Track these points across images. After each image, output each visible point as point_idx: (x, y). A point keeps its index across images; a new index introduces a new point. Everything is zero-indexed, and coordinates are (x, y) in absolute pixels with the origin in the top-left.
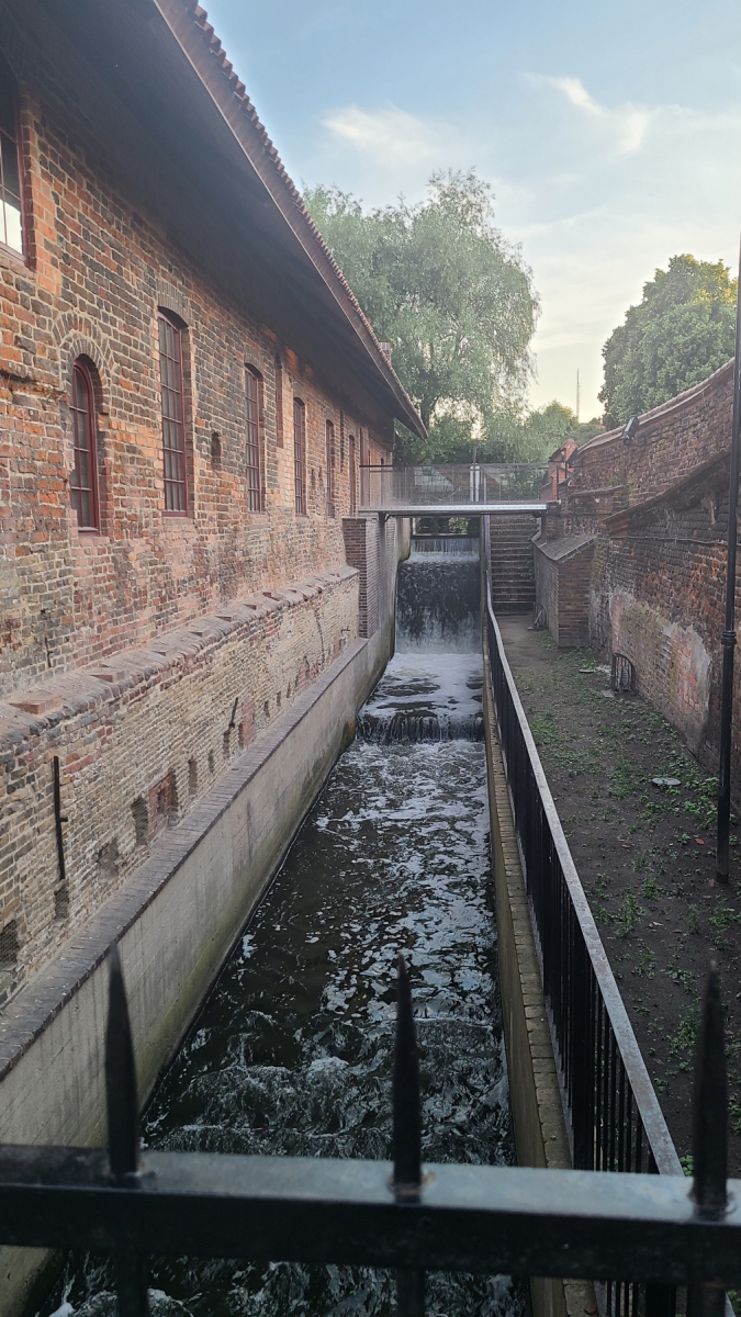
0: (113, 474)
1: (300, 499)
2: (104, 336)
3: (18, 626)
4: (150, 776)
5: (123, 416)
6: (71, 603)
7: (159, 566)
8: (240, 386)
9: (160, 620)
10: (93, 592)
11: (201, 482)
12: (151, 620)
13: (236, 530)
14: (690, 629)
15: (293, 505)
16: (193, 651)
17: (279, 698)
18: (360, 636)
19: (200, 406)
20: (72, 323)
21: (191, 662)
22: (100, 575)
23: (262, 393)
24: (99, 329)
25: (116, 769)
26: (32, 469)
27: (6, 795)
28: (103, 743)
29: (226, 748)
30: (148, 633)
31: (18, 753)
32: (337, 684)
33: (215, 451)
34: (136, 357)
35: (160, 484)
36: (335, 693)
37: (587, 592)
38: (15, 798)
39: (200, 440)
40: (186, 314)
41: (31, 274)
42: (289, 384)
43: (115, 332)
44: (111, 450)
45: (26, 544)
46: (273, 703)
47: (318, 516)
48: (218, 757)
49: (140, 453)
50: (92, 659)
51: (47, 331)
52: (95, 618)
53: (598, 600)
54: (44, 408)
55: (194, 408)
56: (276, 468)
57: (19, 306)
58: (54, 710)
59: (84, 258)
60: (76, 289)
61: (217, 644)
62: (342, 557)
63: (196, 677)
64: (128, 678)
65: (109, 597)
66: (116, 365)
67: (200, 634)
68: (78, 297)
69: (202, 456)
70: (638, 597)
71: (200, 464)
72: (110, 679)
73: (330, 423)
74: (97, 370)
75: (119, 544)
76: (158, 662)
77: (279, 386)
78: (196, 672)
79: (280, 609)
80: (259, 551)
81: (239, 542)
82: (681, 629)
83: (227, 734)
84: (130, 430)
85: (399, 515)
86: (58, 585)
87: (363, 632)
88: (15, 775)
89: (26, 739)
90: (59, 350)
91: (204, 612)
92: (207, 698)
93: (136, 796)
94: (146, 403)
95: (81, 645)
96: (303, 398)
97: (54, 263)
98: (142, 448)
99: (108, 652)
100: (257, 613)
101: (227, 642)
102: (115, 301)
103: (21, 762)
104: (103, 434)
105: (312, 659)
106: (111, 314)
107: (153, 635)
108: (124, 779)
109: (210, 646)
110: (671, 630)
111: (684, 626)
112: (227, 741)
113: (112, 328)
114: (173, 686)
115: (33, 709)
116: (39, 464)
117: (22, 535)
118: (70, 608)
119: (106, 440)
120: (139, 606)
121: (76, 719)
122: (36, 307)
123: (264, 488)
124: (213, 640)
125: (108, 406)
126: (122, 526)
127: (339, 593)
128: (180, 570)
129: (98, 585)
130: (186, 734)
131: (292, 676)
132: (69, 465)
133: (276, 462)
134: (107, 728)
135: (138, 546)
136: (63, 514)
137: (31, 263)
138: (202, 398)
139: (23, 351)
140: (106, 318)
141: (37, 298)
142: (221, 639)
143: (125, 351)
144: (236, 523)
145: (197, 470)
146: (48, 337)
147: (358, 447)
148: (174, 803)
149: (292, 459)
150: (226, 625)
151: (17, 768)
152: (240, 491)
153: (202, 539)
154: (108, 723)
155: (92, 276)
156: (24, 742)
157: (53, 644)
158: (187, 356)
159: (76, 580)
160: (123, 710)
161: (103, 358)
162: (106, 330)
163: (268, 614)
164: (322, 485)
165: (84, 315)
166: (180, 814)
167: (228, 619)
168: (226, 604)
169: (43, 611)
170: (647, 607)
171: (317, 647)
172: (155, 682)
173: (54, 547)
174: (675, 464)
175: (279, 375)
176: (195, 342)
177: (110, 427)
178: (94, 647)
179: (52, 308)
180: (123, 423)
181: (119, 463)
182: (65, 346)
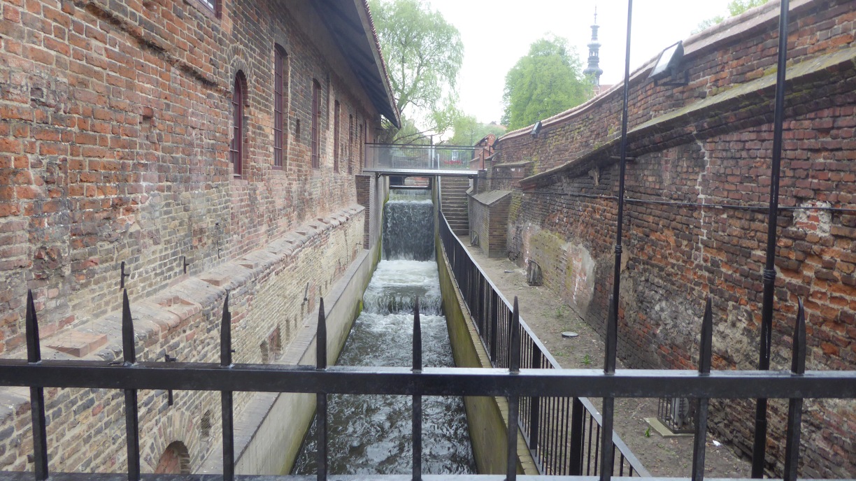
0: (251, 142)
1: (336, 163)
2: (250, 59)
3: (205, 233)
4: (269, 328)
5: (256, 108)
6: (229, 220)
7: (270, 200)
8: (310, 92)
9: (270, 233)
10: (239, 214)
11: (290, 149)
12: (265, 232)
13: (306, 179)
14: (581, 246)
15: (332, 165)
16: (290, 252)
17: (326, 284)
18: (364, 248)
19: (292, 103)
20: (236, 51)
21: (289, 259)
22: (243, 204)
23: (320, 96)
24: (248, 55)
25: (255, 322)
26: (215, 138)
27: (206, 335)
28: (249, 305)
29: (302, 313)
30: (264, 240)
31: (213, 309)
32: (355, 278)
33: (298, 130)
34: (263, 72)
35: (272, 150)
36: (354, 283)
37: (506, 224)
38: (210, 336)
39: (291, 124)
40: (287, 48)
41: (218, 21)
42: (333, 91)
43: (255, 57)
44: (250, 128)
45: (210, 183)
46: (323, 287)
47: (344, 174)
48: (299, 319)
49: (263, 130)
50: (238, 255)
51: (224, 56)
52: (240, 230)
53: (515, 229)
54: (221, 101)
55: (289, 104)
56: (325, 143)
57: (213, 41)
58: (226, 284)
59: (243, 13)
60: (239, 32)
61: (300, 248)
62: (355, 198)
63: (291, 268)
64: (260, 268)
65: (247, 218)
66: (255, 77)
67: (291, 242)
68: (239, 36)
69: (292, 134)
70: (543, 227)
71: (290, 139)
72: (251, 267)
73: (351, 117)
74: (246, 80)
75: (252, 185)
76: (274, 258)
77: (328, 93)
78: (291, 266)
79: (328, 229)
80: (317, 193)
81: (307, 186)
82: (574, 246)
83: (303, 305)
84: (260, 116)
85: (384, 174)
86: (224, 208)
87: (367, 246)
88: (211, 322)
89: (216, 300)
90: (229, 67)
91: (290, 229)
92: (295, 282)
93: (263, 339)
94: (267, 100)
95: (233, 246)
96: (339, 101)
97: (229, 16)
98: (264, 127)
99: (245, 251)
100: (317, 231)
101: (304, 248)
102: (256, 39)
103: (214, 315)
104: (246, 118)
105: (343, 261)
106: (253, 47)
107: (267, 241)
108: (257, 329)
109: (297, 250)
110: (567, 247)
111: (577, 244)
112: (302, 309)
113: (254, 55)
114: (280, 274)
115: (216, 283)
116: (218, 134)
117: (208, 177)
118: (229, 223)
119: (249, 122)
120: (260, 224)
121: (238, 290)
122: (220, 40)
123: (319, 154)
124: (299, 246)
125: (250, 101)
126: (253, 174)
127: (355, 220)
128: (280, 202)
129: (242, 210)
130: (285, 303)
131: (332, 271)
132: (231, 136)
133: (326, 139)
134: (251, 297)
135: (261, 186)
136: (227, 166)
137: (218, 15)
138: (292, 99)
139: (213, 67)
140: (251, 49)
141: (221, 36)
142: (302, 245)
143: (259, 68)
144: (306, 175)
145: (289, 142)
146: (225, 59)
147: (364, 131)
148: (279, 346)
149: (333, 137)
150: (304, 238)
151: (211, 318)
152: (308, 156)
153: (290, 184)
154: (252, 294)
155: (246, 23)
156: (216, 303)
157: (221, 244)
158: (286, 73)
159: (232, 206)
160: (258, 287)
161: (249, 73)
162: (251, 56)
163: (323, 231)
164: (346, 154)
165: (241, 47)
166: (282, 352)
167: (304, 234)
168: (300, 225)
169: (217, 224)
170: (549, 233)
171: (344, 254)
172: (273, 270)
173: (223, 185)
174: (567, 151)
175: (328, 86)
176: (291, 65)
177: (250, 114)
178: (240, 248)
179: (227, 42)
180: (257, 111)
181: (253, 136)
182: (232, 65)
